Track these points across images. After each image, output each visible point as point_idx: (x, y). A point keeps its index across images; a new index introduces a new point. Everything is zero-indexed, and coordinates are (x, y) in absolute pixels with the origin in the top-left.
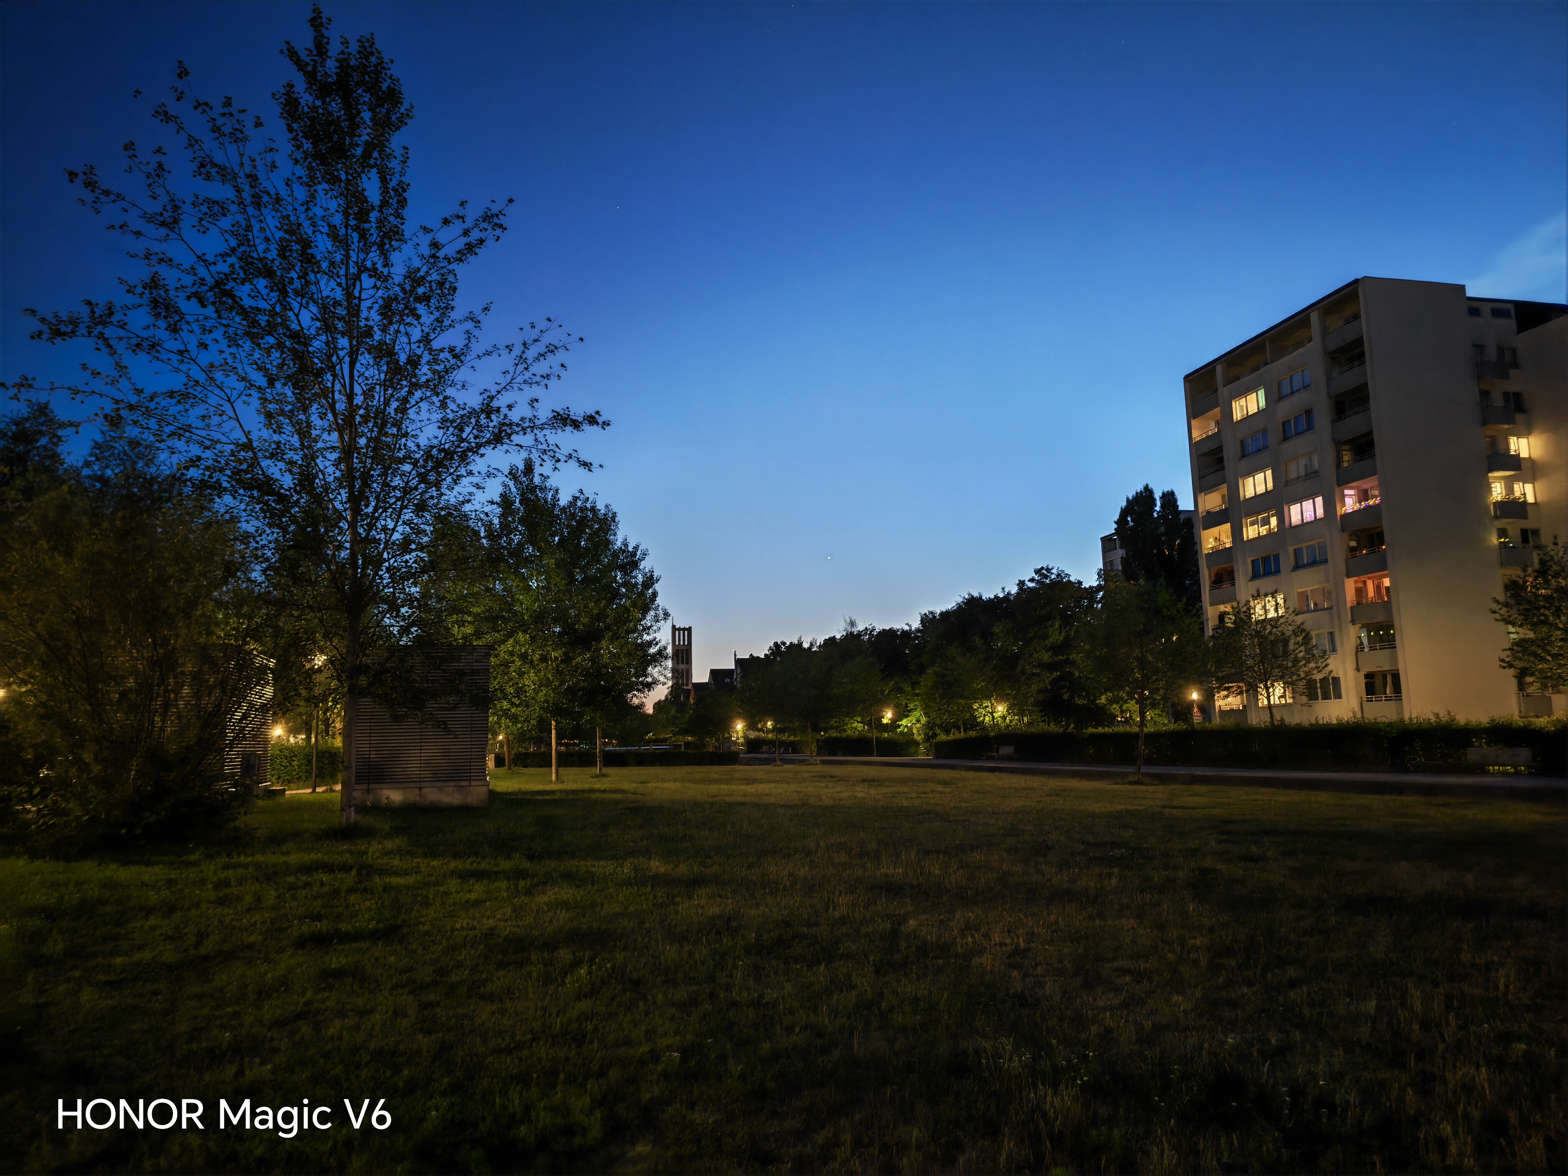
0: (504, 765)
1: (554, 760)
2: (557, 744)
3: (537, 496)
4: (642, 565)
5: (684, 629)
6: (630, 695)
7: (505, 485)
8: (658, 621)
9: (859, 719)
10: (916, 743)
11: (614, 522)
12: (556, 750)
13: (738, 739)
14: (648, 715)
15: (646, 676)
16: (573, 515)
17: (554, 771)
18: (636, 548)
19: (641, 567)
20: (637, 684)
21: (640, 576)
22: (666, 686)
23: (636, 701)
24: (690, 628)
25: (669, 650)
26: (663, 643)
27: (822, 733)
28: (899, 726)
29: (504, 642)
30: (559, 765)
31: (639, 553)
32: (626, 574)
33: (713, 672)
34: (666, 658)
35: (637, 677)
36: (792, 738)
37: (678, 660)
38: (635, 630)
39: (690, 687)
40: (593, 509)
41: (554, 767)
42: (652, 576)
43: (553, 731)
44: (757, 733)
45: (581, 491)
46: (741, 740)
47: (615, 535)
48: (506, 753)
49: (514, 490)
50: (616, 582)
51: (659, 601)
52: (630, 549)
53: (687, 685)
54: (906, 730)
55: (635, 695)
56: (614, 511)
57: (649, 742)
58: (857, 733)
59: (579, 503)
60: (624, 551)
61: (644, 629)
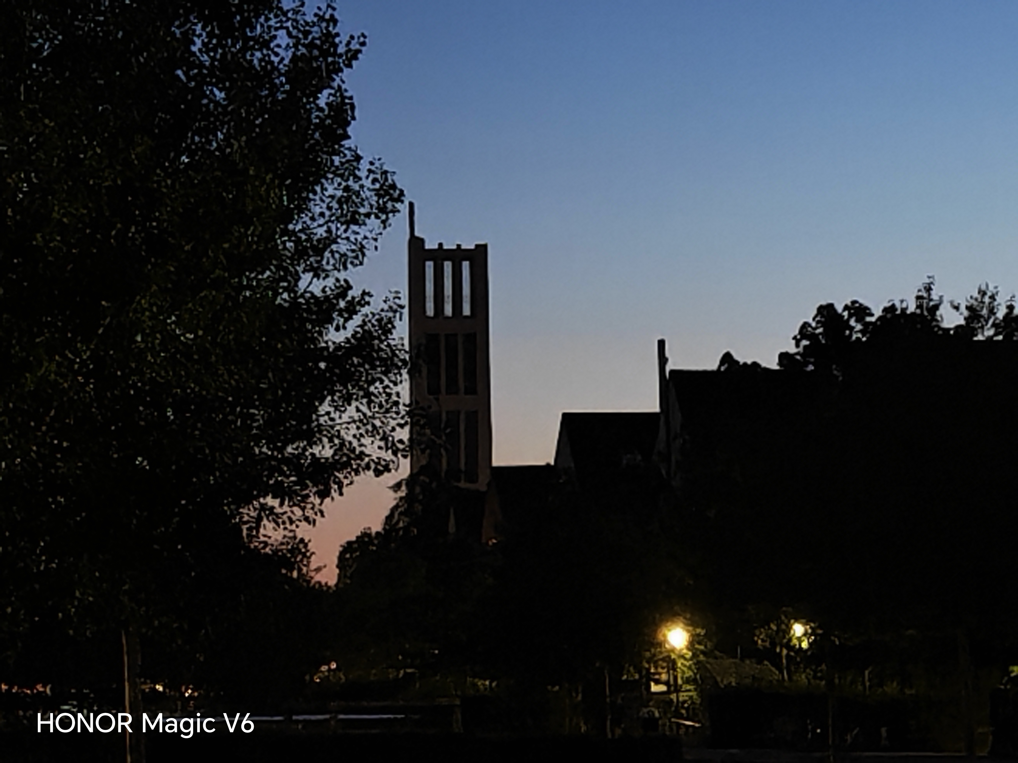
5: (458, 255)
6: (248, 513)
8: (353, 220)
13: (676, 688)
14: (322, 590)
15: (310, 436)
20: (276, 466)
23: (271, 534)
24: (482, 250)
25: (402, 333)
32: (228, 32)
33: (573, 424)
34: (389, 365)
35: (279, 440)
37: (434, 375)
38: (267, 257)
39: (481, 484)
42: (330, 38)
44: (750, 668)
46: (688, 695)
50: (189, 62)
53: (472, 476)
55: (270, 511)
57: (328, 693)
61: (301, 253)
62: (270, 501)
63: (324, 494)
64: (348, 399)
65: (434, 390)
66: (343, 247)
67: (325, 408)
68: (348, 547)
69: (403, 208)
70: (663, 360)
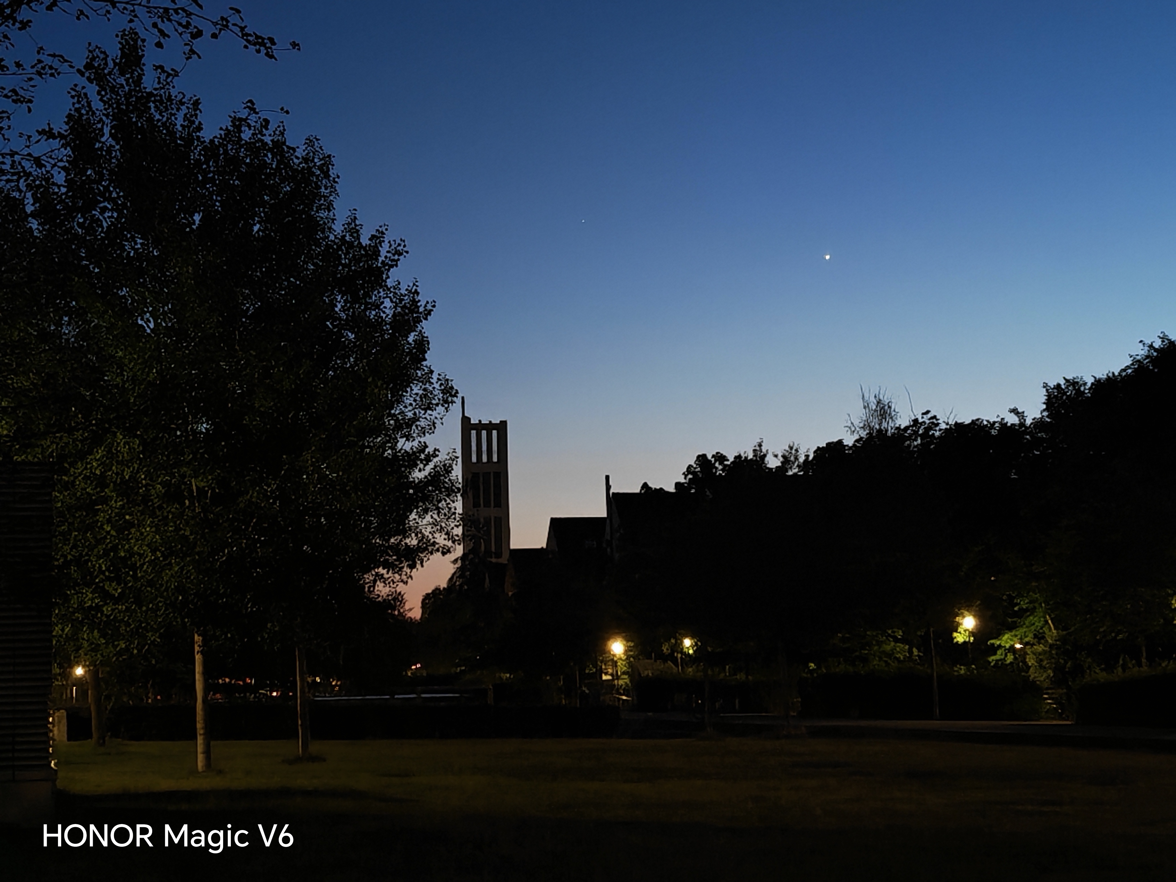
0: (88, 735)
1: (200, 725)
2: (207, 689)
3: (151, 119)
4: (393, 277)
5: (490, 427)
6: (369, 577)
7: (80, 96)
8: (429, 407)
9: (899, 634)
10: (1035, 689)
11: (327, 176)
12: (205, 701)
13: (617, 677)
14: (411, 622)
15: (404, 532)
16: (234, 161)
17: (200, 748)
18: (378, 238)
19: (390, 283)
20: (385, 550)
21: (387, 303)
22: (452, 556)
23: (382, 590)
24: (504, 424)
25: (457, 473)
26: (442, 457)
27: (812, 665)
28: (994, 649)
29: (82, 456)
30: (211, 735)
31: (384, 250)
32: (356, 299)
33: (557, 524)
34: (450, 491)
35: (386, 535)
36: (741, 676)
37: (476, 497)
38: (379, 429)
39: (504, 559)
40: (278, 147)
41: (200, 740)
42: (415, 303)
43: (198, 657)
44: (660, 665)
45: (251, 107)
46: (624, 681)
47: (329, 207)
48: (93, 708)
49: (97, 105)
50: (334, 317)
51: (431, 359)
52: (365, 241)
53: (499, 555)
54: (1010, 658)
55: (381, 577)
56: (327, 152)
57: (416, 682)
58: (894, 664)
59: (246, 135)
60: (350, 245)
61: (398, 427)
62: (381, 570)
63: (412, 567)
64: (426, 511)
65: (476, 505)
66: (422, 423)
67: (413, 516)
68: (427, 597)
69: (458, 401)
70: (608, 487)
